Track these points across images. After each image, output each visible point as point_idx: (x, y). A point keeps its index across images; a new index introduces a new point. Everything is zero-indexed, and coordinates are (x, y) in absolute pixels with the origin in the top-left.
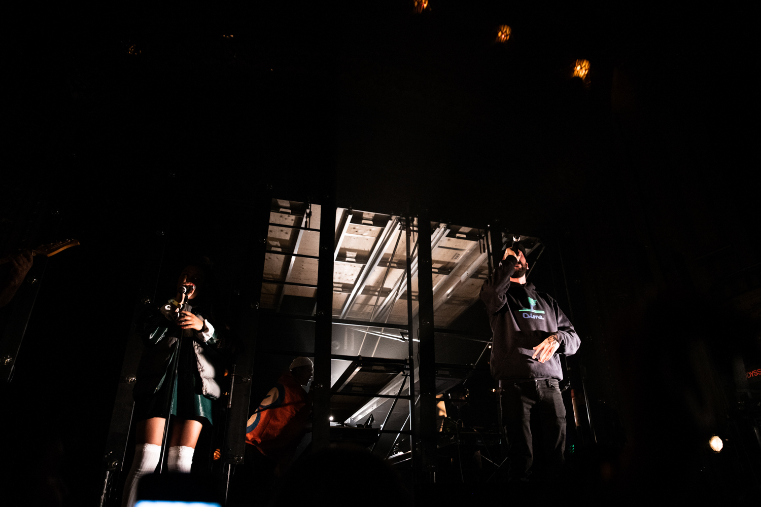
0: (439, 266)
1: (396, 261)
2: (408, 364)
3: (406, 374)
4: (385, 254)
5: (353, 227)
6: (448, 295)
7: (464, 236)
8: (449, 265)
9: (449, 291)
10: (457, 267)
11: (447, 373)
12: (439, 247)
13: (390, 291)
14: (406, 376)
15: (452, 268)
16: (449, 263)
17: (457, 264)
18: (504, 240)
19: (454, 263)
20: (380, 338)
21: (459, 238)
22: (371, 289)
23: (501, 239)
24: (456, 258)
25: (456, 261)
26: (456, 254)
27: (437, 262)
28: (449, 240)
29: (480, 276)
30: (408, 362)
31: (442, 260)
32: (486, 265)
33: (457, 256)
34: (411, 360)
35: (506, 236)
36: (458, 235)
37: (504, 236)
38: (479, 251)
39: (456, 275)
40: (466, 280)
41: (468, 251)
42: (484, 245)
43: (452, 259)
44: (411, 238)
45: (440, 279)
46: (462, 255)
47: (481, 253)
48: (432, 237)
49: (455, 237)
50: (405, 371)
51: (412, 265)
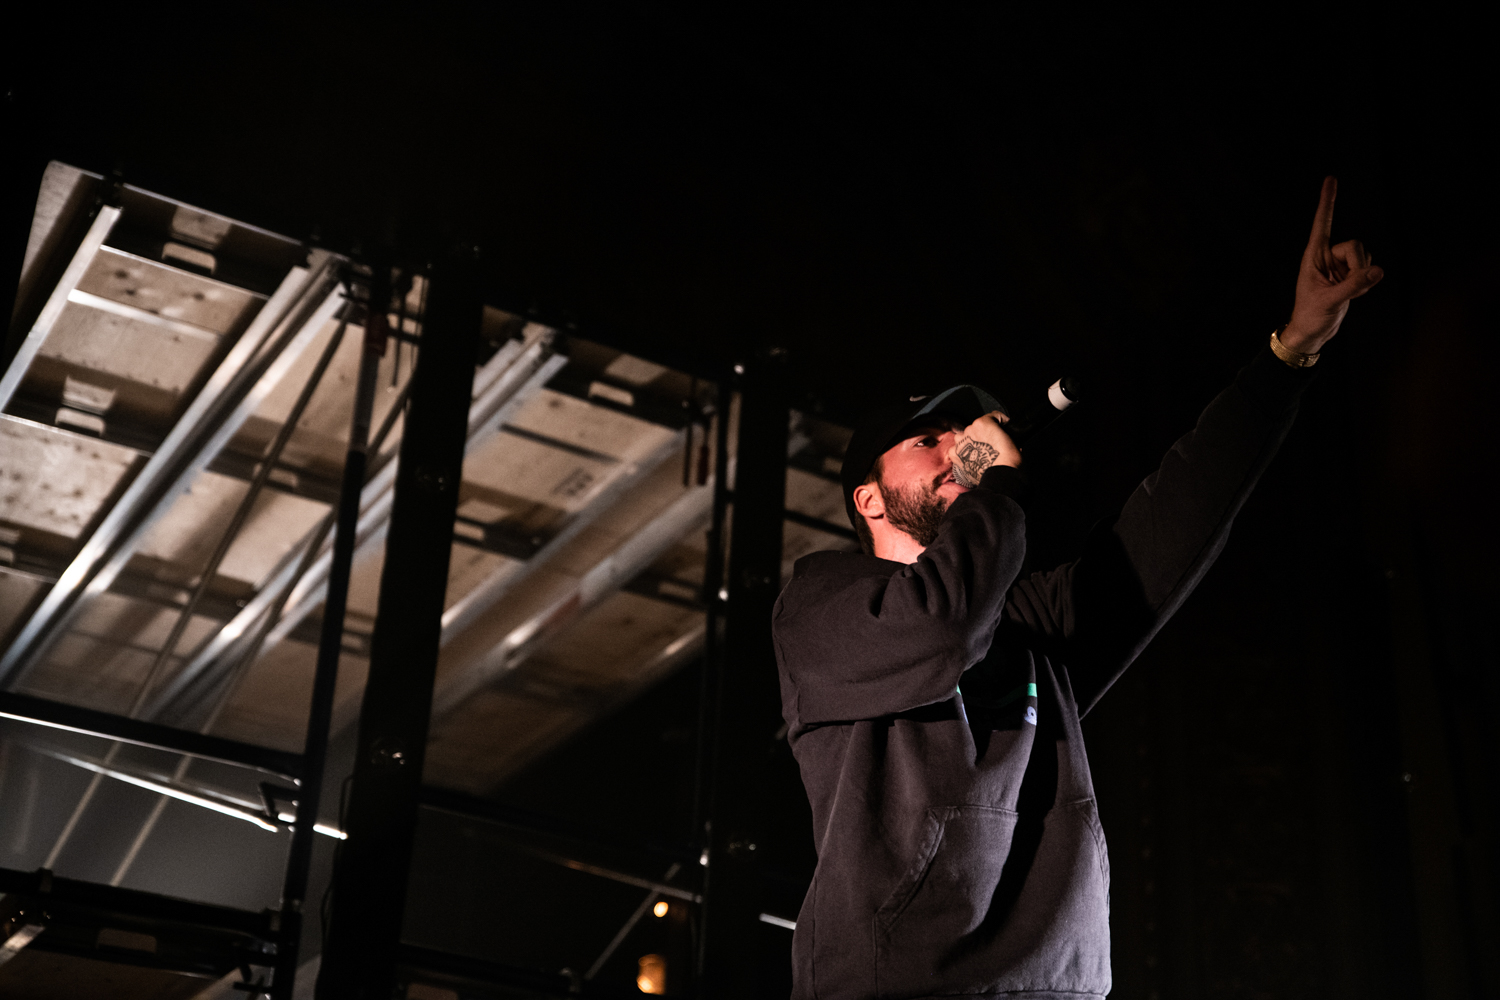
0: (491, 513)
1: (299, 462)
2: (271, 937)
3: (254, 981)
4: (253, 421)
5: (115, 266)
6: (512, 653)
7: (626, 398)
8: (540, 520)
9: (517, 637)
10: (572, 531)
12: (507, 428)
13: (249, 593)
14: (260, 989)
15: (548, 534)
16: (538, 507)
17: (574, 518)
18: (797, 444)
19: (561, 512)
20: (160, 806)
21: (600, 402)
22: (162, 573)
23: (784, 436)
24: (572, 493)
25: (572, 505)
26: (578, 472)
27: (488, 495)
28: (555, 404)
29: (668, 588)
30: (275, 926)
31: (509, 488)
32: (700, 542)
33: (580, 482)
34: (290, 917)
35: (806, 429)
36: (597, 389)
37: (799, 428)
38: (680, 473)
39: (561, 568)
40: (604, 595)
41: (632, 470)
42: (705, 451)
43: (556, 490)
44: (386, 364)
45: (486, 576)
46: (604, 480)
47: (686, 482)
48: (481, 379)
49: (581, 394)
50: (254, 968)
51: (367, 495)
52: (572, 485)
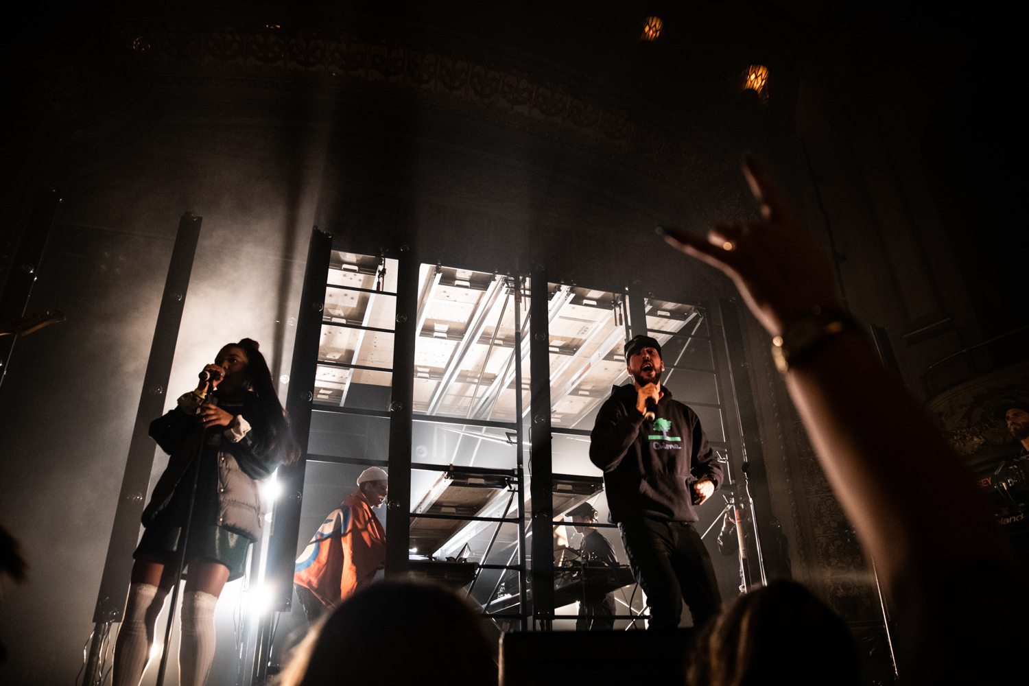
0: (560, 343)
1: (503, 337)
2: (516, 476)
4: (487, 328)
7: (595, 303)
8: (575, 343)
10: (585, 345)
11: (569, 487)
12: (560, 317)
13: (495, 377)
14: (514, 491)
15: (578, 347)
16: (574, 339)
17: (585, 341)
18: (648, 308)
19: (581, 340)
20: (479, 441)
21: (586, 305)
22: (469, 374)
23: (644, 307)
24: (583, 333)
25: (583, 337)
26: (584, 327)
27: (557, 338)
28: (573, 308)
29: (616, 357)
30: (516, 473)
31: (564, 335)
33: (585, 330)
34: (520, 471)
35: (650, 303)
36: (585, 301)
37: (648, 303)
38: (614, 323)
39: (584, 356)
40: (597, 362)
41: (600, 324)
43: (578, 334)
44: (522, 305)
45: (561, 362)
46: (592, 328)
47: (616, 325)
48: (551, 304)
49: (580, 304)
50: (512, 485)
51: (522, 344)
52: (583, 331)
